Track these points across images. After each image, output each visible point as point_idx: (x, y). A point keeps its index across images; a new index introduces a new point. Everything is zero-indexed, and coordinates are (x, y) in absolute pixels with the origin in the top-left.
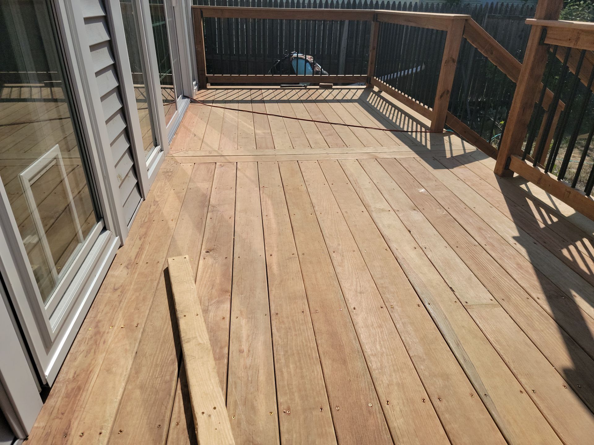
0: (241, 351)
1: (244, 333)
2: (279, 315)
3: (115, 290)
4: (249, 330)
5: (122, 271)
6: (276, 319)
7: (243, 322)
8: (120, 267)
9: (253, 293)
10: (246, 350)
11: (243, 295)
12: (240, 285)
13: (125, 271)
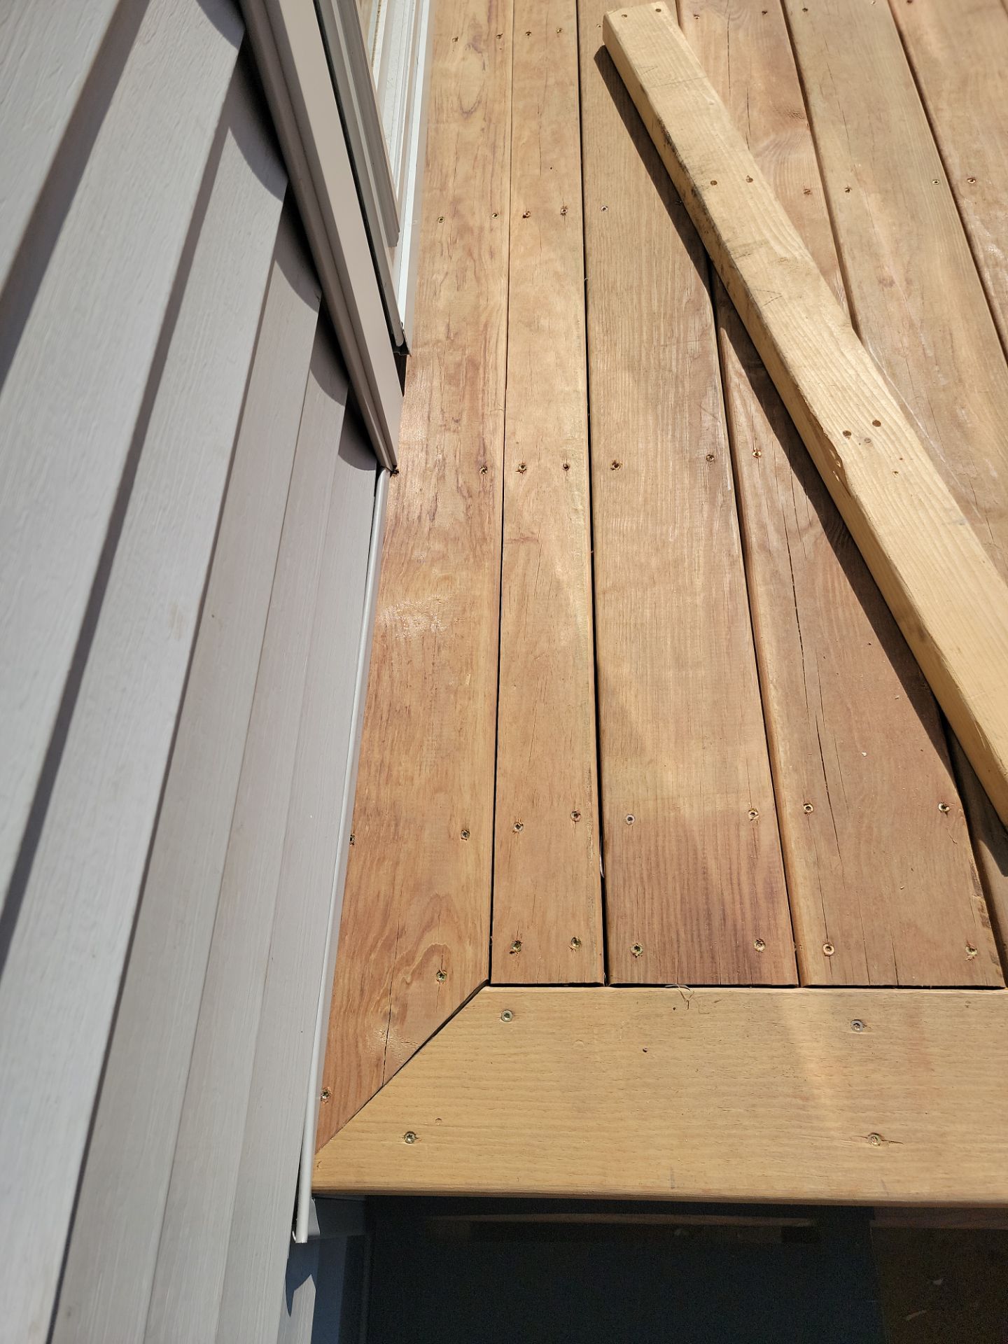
0: (885, 283)
1: (882, 230)
2: (980, 183)
3: (467, 114)
4: (894, 224)
5: (463, 59)
6: (973, 193)
7: (871, 202)
8: (454, 47)
9: (879, 119)
10: (898, 278)
11: (849, 126)
12: (831, 94)
13: (474, 61)
